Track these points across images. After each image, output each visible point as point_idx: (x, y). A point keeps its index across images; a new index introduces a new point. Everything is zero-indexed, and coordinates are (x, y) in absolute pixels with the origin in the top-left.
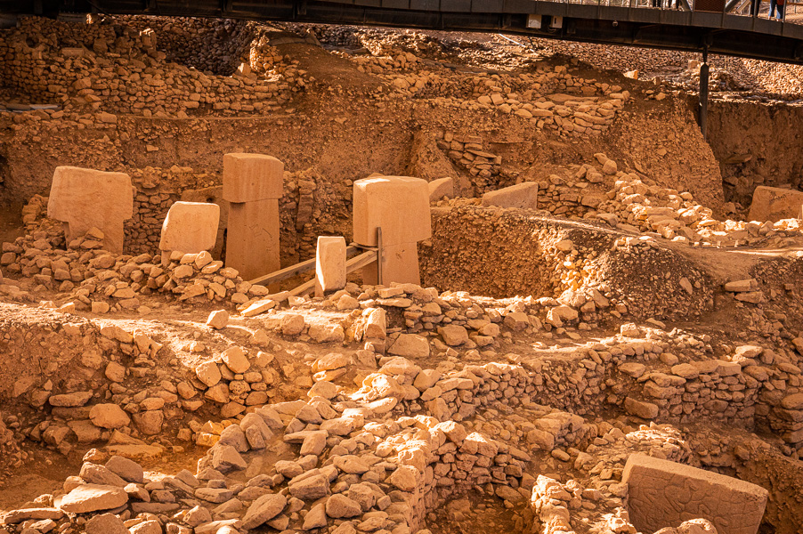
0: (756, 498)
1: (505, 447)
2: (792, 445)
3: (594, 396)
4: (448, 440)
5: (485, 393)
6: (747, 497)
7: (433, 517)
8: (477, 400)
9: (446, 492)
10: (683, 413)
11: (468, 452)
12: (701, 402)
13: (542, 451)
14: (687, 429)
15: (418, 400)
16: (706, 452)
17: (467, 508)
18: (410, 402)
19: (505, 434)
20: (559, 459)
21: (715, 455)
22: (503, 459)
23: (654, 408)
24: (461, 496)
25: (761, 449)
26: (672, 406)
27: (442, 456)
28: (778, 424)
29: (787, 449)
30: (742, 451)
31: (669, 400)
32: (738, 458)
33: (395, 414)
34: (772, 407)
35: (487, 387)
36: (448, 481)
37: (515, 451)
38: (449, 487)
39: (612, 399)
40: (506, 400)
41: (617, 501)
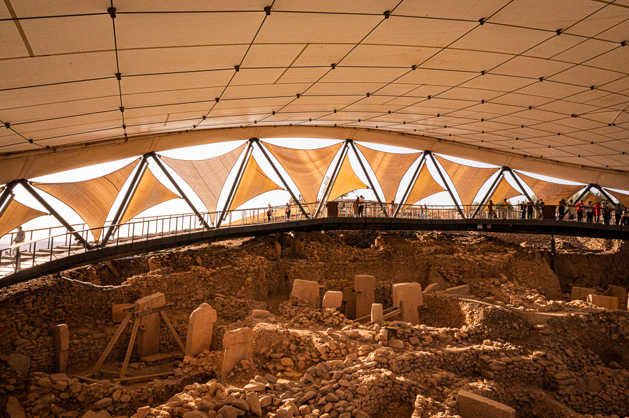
0: (508, 413)
1: (415, 383)
2: (561, 395)
3: (468, 367)
4: (389, 379)
5: (416, 363)
6: (504, 412)
7: (382, 407)
8: (412, 365)
9: (389, 399)
10: (507, 377)
11: (397, 384)
12: (515, 373)
13: (432, 387)
14: (507, 384)
15: (387, 363)
16: (516, 395)
17: (396, 406)
18: (384, 364)
19: (419, 379)
20: (438, 390)
21: (521, 396)
22: (413, 388)
23: (492, 374)
24: (396, 401)
25: (541, 395)
26: (501, 374)
27: (387, 384)
28: (553, 386)
29: (558, 397)
30: (532, 395)
31: (499, 371)
32: (531, 398)
33: (376, 367)
34: (550, 378)
35: (417, 361)
36: (390, 395)
37: (420, 385)
38: (391, 397)
39: (476, 369)
40: (426, 366)
41: (447, 408)
